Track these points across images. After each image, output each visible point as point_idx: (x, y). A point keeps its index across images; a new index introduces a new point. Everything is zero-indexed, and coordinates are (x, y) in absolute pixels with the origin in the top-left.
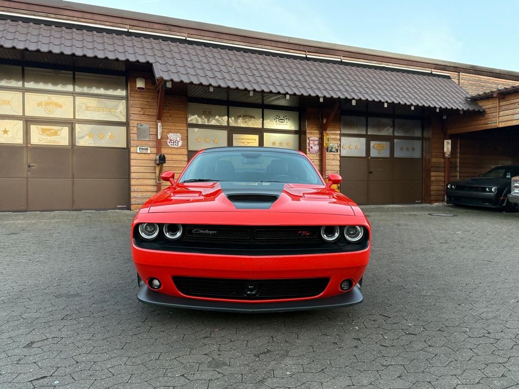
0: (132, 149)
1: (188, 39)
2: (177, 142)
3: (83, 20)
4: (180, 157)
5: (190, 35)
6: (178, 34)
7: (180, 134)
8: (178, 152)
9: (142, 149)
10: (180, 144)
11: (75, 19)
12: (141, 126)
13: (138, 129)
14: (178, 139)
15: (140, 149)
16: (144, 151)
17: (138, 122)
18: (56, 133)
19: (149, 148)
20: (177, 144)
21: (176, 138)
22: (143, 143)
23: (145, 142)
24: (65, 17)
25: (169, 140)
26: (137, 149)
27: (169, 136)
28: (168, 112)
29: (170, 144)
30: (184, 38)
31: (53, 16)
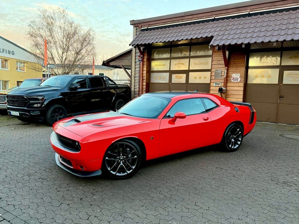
0: (212, 84)
1: (250, 13)
2: (237, 79)
3: (193, 19)
4: (238, 88)
5: (252, 10)
6: (244, 11)
7: (240, 73)
8: (237, 85)
9: (217, 84)
10: (239, 80)
11: (190, 19)
12: (217, 71)
13: (216, 73)
14: (238, 77)
15: (215, 84)
16: (218, 85)
17: (216, 69)
18: (181, 77)
19: (220, 84)
20: (237, 80)
21: (237, 77)
22: (217, 80)
23: (219, 80)
24: (185, 20)
25: (232, 78)
26: (214, 84)
27: (232, 75)
28: (233, 61)
29: (233, 81)
30: (248, 13)
31: (181, 21)
